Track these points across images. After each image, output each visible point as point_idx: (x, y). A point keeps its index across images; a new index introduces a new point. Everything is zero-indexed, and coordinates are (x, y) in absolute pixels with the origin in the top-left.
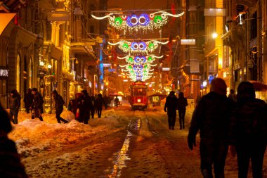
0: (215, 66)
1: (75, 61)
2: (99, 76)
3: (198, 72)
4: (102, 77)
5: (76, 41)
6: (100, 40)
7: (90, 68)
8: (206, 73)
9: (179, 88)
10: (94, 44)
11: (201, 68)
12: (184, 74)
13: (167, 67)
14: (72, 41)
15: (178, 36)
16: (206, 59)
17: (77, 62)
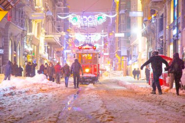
0: (137, 51)
1: (48, 46)
2: (64, 58)
3: (126, 55)
4: (65, 59)
5: (49, 34)
6: (64, 34)
7: (58, 52)
8: (131, 55)
9: (114, 66)
10: (60, 36)
11: (128, 52)
12: (117, 56)
13: (107, 52)
14: (46, 34)
15: (113, 32)
16: (131, 46)
17: (49, 48)
